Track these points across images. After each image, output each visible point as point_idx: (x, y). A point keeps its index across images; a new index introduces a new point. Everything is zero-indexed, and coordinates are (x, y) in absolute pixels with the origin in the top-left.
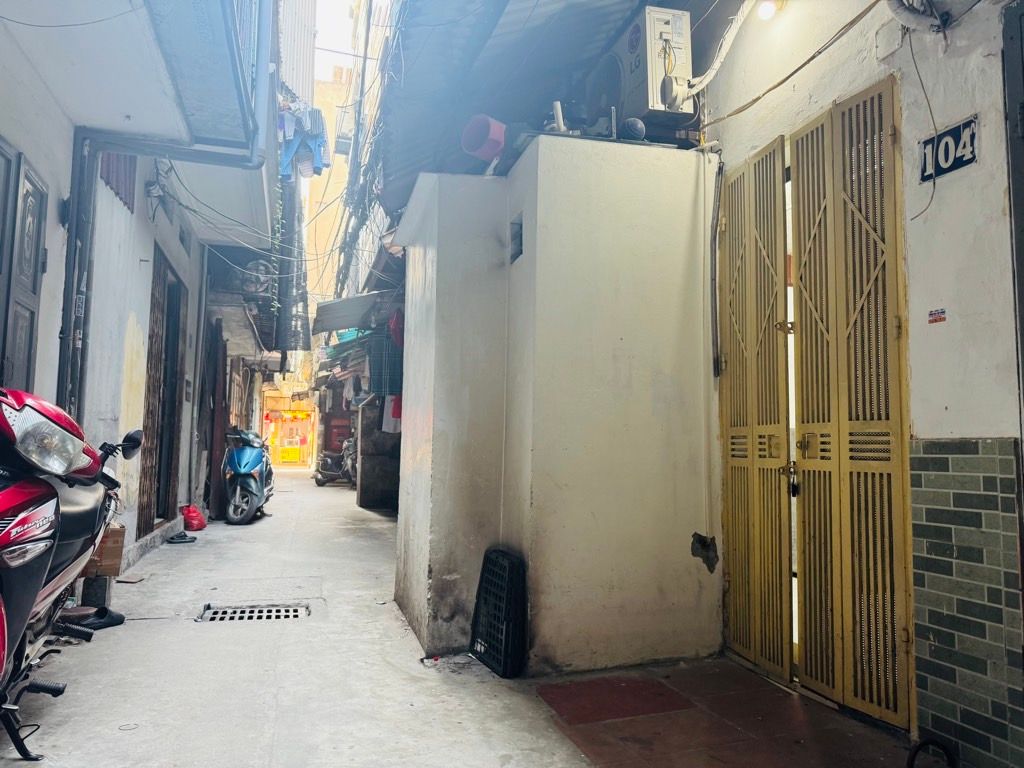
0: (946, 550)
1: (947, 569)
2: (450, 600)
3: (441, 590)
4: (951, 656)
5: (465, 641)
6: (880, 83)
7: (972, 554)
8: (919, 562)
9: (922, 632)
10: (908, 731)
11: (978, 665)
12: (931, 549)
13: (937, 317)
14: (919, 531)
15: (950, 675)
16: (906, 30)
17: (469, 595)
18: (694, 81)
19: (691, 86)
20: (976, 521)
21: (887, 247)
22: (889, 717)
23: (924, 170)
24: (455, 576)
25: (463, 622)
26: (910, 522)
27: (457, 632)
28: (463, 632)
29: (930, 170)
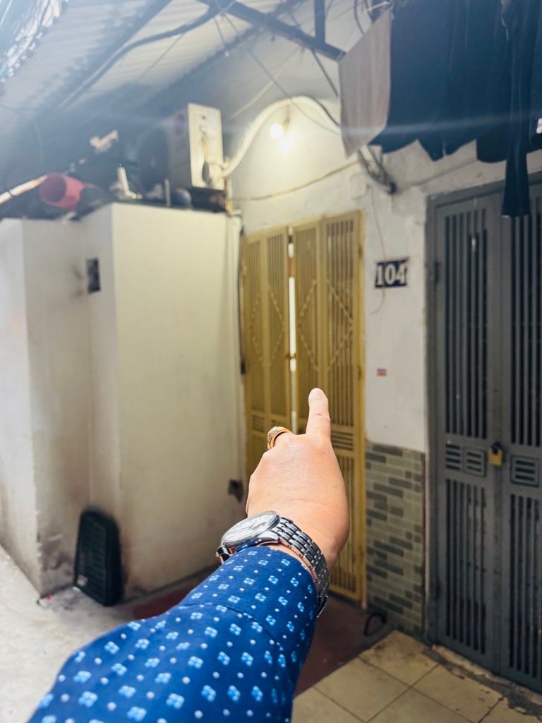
0: (384, 507)
1: (384, 518)
2: (56, 554)
3: (48, 549)
4: (385, 565)
5: (70, 579)
6: (351, 213)
7: (398, 512)
8: (369, 513)
9: (370, 551)
10: (360, 602)
11: (399, 571)
12: (376, 506)
13: (382, 373)
14: (369, 495)
15: (384, 575)
16: (368, 187)
17: (70, 547)
18: (226, 165)
19: (223, 169)
20: (400, 494)
21: (354, 321)
22: (350, 595)
23: (377, 281)
24: (59, 537)
25: (68, 567)
26: (364, 489)
27: (63, 574)
28: (68, 573)
29: (380, 282)
